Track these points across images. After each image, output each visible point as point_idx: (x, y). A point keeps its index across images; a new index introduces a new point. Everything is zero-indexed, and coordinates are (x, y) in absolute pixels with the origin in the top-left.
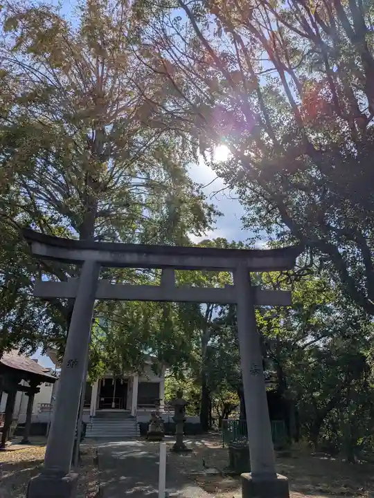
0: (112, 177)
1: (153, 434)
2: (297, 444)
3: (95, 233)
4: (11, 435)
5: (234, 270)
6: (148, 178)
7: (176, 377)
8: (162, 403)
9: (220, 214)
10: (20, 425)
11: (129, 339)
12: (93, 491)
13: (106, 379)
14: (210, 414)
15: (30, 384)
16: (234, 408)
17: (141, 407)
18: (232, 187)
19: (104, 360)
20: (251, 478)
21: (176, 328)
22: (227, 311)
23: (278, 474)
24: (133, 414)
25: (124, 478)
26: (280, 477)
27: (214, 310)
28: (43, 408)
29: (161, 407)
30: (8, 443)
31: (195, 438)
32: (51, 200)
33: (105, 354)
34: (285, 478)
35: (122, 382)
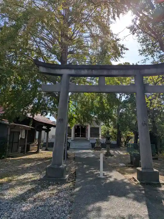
0: (74, 34)
1: (97, 147)
2: (161, 154)
3: (68, 62)
4: (41, 146)
5: (135, 76)
6: (91, 32)
7: (106, 125)
8: (100, 135)
9: (127, 49)
10: (44, 143)
11: (85, 110)
12: (73, 171)
13: (77, 126)
14: (121, 140)
15: (47, 128)
16: (131, 138)
17: (91, 137)
18: (134, 34)
19: (75, 118)
20: (141, 170)
21: (106, 105)
22: (129, 97)
23: (154, 169)
24: (88, 139)
25: (86, 166)
26: (155, 170)
27: (123, 96)
28: (53, 137)
29: (100, 137)
30: (40, 150)
31: (115, 150)
32: (47, 47)
33: (76, 116)
34: (157, 171)
35: (83, 127)
